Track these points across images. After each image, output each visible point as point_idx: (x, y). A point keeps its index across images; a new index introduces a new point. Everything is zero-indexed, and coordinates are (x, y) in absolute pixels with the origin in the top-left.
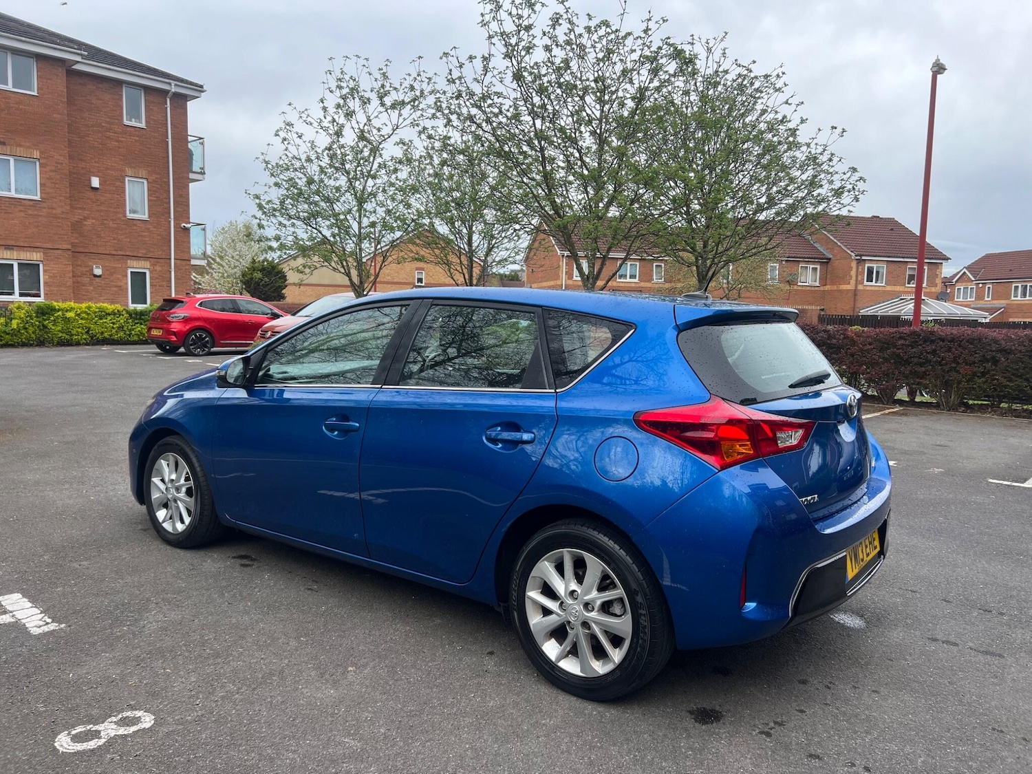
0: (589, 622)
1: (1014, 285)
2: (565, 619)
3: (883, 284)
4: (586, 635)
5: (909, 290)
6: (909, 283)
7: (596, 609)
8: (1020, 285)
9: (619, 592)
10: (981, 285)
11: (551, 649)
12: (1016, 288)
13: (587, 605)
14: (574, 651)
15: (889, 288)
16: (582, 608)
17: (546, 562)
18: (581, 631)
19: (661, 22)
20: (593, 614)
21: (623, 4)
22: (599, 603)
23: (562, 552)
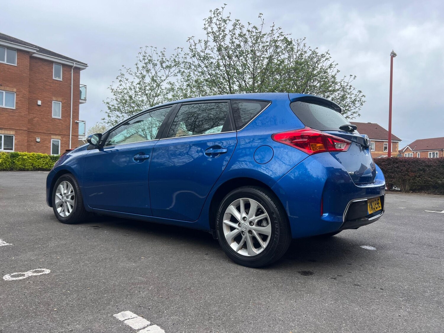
0: (252, 230)
1: (429, 153)
2: (241, 230)
3: (374, 151)
4: (250, 237)
5: (385, 153)
6: (385, 150)
7: (255, 224)
8: (432, 152)
9: (266, 214)
10: (415, 153)
11: (234, 246)
12: (430, 154)
13: (251, 223)
14: (245, 246)
15: (376, 152)
16: (248, 224)
17: (232, 206)
18: (248, 235)
19: (279, 29)
20: (254, 226)
21: (263, 20)
22: (256, 221)
23: (239, 200)
